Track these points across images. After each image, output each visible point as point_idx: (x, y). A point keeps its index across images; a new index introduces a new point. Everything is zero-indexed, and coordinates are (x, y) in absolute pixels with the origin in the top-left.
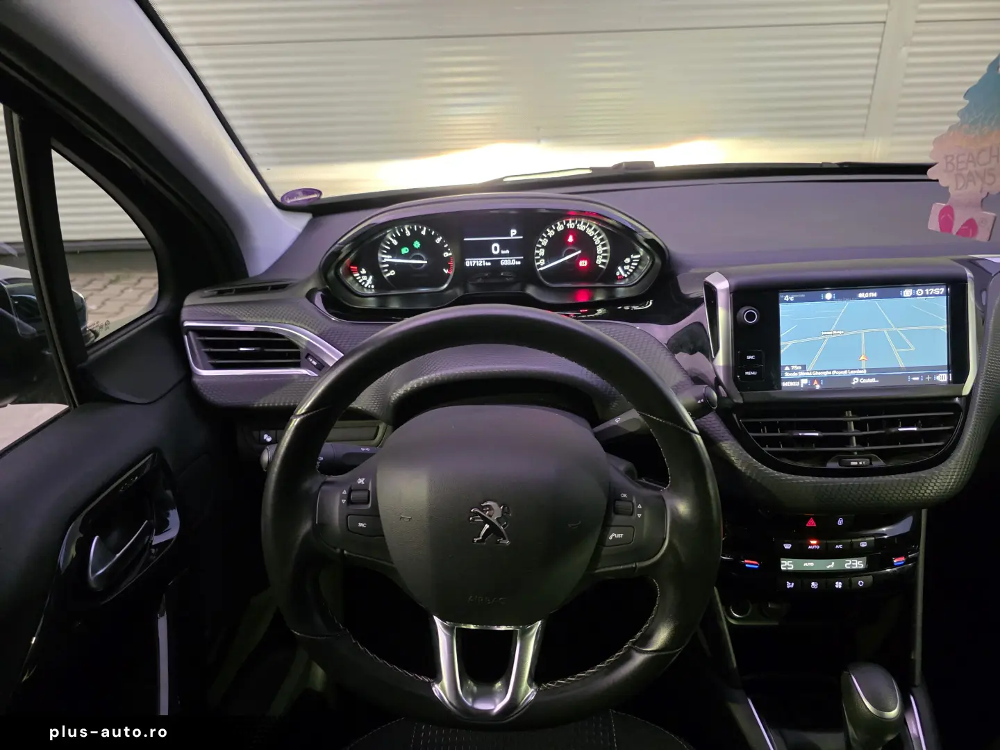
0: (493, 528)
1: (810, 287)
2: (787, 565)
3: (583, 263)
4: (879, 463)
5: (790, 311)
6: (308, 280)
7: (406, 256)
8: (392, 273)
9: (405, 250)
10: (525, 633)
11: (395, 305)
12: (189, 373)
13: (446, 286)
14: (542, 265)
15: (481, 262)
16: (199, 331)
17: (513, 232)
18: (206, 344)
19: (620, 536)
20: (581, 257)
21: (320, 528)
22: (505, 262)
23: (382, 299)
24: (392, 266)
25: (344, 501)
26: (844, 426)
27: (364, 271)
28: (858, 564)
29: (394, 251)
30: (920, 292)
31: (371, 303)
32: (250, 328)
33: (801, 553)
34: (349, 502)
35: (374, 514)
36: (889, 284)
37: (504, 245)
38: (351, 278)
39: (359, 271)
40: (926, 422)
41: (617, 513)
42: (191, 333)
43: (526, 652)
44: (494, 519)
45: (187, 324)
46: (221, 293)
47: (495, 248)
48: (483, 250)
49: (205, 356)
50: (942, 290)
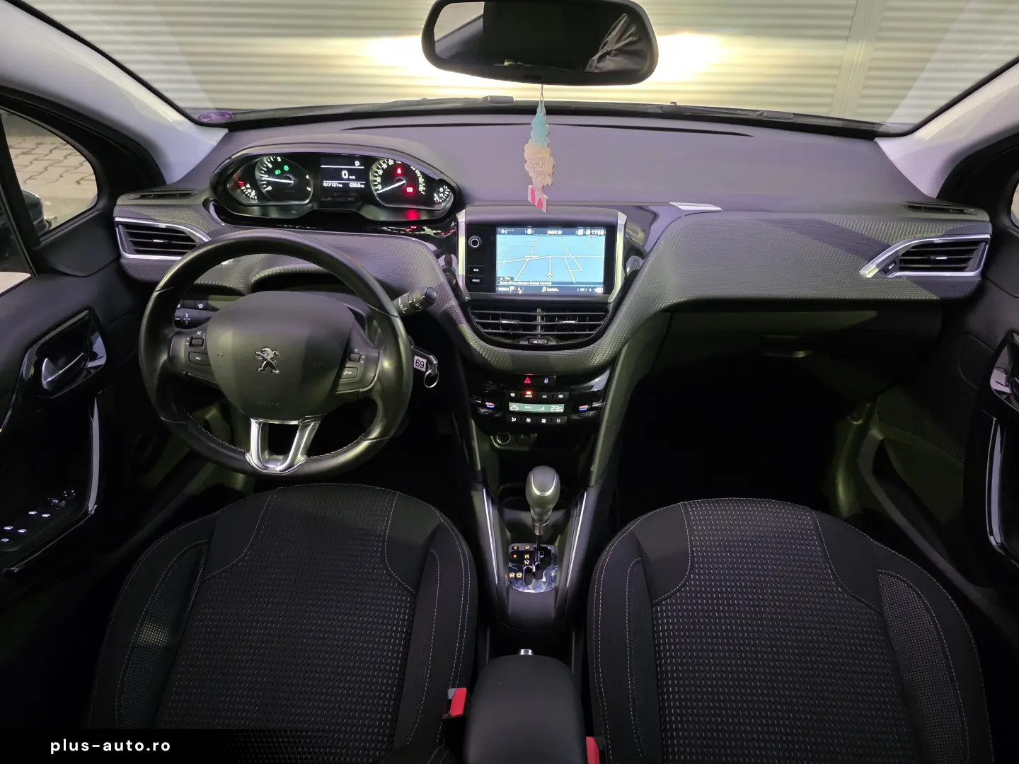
0: (269, 364)
1: (517, 225)
2: (514, 407)
3: (410, 190)
4: (553, 343)
6: (202, 192)
7: (278, 177)
8: (270, 188)
9: (278, 172)
11: (274, 215)
12: (119, 256)
13: (307, 201)
14: (379, 189)
15: (335, 184)
16: (127, 225)
17: (357, 163)
18: (131, 235)
19: (350, 373)
20: (409, 186)
21: (172, 359)
22: (353, 185)
23: (264, 209)
24: (269, 183)
25: (187, 344)
26: (534, 318)
27: (248, 186)
28: (559, 408)
29: (270, 172)
30: (588, 232)
31: (256, 212)
32: (163, 225)
33: (521, 399)
34: (191, 345)
35: (205, 353)
36: (569, 225)
37: (351, 172)
38: (239, 191)
39: (245, 185)
40: (582, 318)
41: (350, 360)
42: (120, 226)
44: (269, 358)
45: (117, 219)
46: (143, 197)
47: (345, 174)
48: (336, 175)
49: (130, 244)
50: (602, 232)
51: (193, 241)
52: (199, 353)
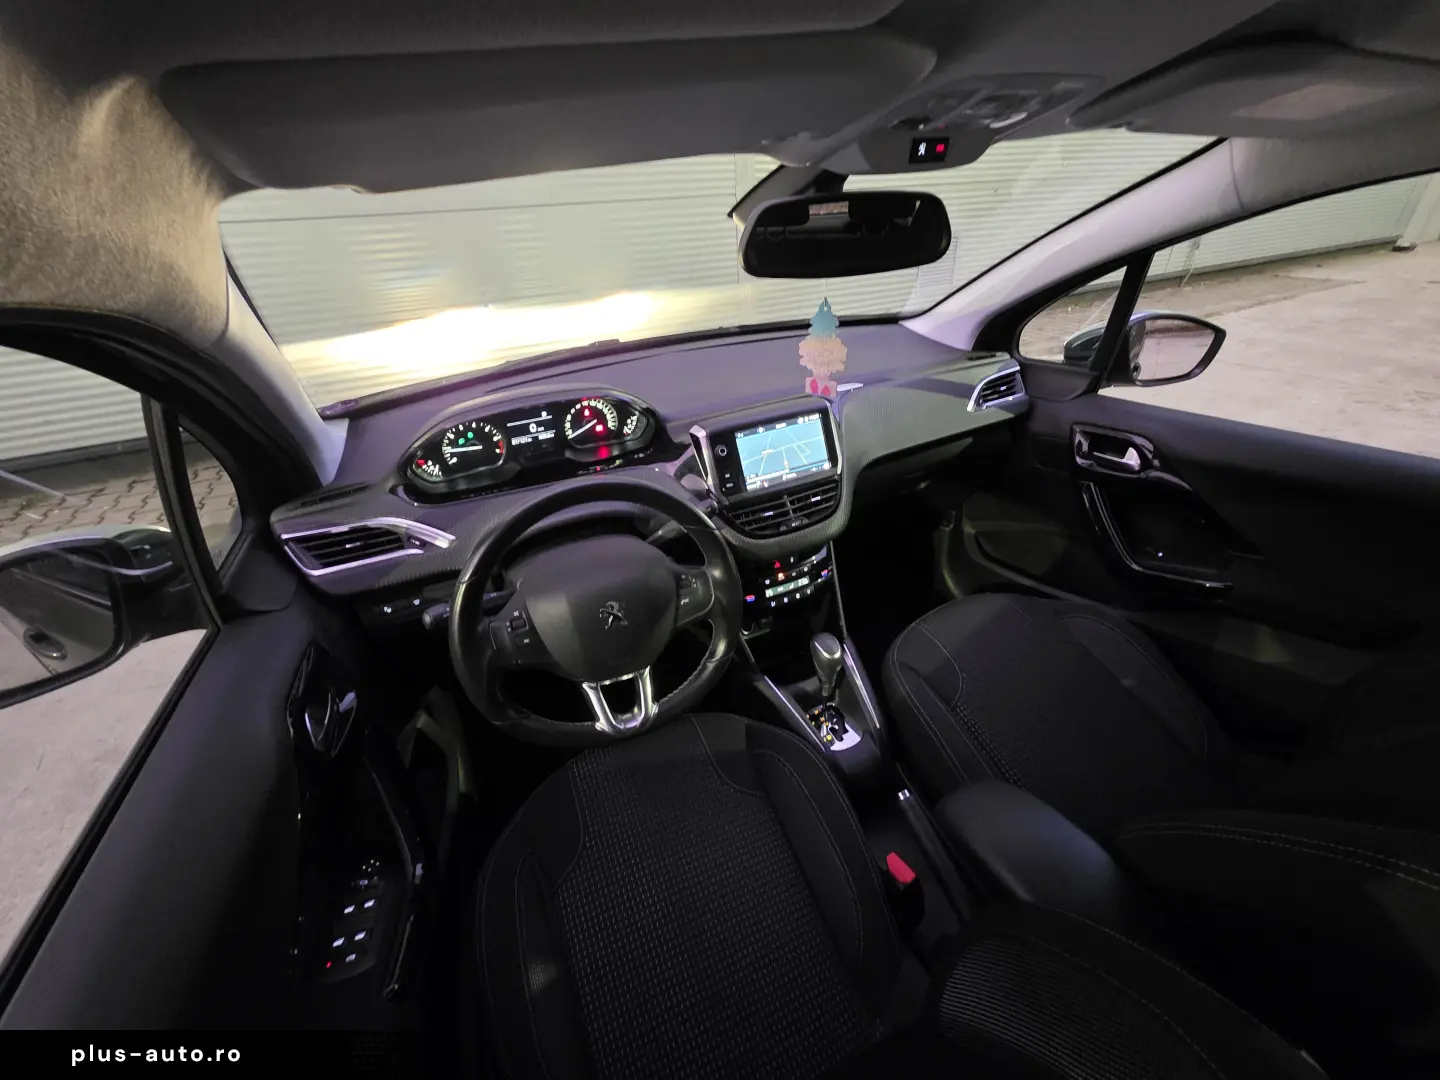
0: (615, 617)
1: (750, 426)
2: (769, 593)
3: (599, 428)
4: (806, 521)
5: (743, 441)
6: (385, 480)
7: (462, 446)
8: (455, 460)
9: (461, 441)
10: (642, 675)
11: (462, 486)
12: (303, 579)
13: (501, 462)
14: (571, 434)
15: (525, 439)
16: (297, 540)
17: (544, 414)
18: (309, 549)
19: (687, 600)
20: (597, 424)
21: (500, 650)
22: (543, 436)
23: (450, 482)
24: (453, 455)
25: (509, 629)
26: (783, 505)
27: (430, 463)
28: (804, 581)
29: (453, 443)
30: (806, 418)
31: (442, 488)
32: (345, 528)
33: (775, 583)
34: (513, 629)
35: (533, 632)
36: (790, 417)
37: (539, 424)
38: (420, 470)
39: (426, 463)
40: (824, 492)
41: (682, 588)
42: (290, 543)
43: (647, 688)
44: (615, 611)
45: (284, 536)
46: (304, 505)
47: (533, 428)
48: (524, 430)
49: (313, 560)
50: (816, 417)
51: (396, 534)
52: (526, 635)
